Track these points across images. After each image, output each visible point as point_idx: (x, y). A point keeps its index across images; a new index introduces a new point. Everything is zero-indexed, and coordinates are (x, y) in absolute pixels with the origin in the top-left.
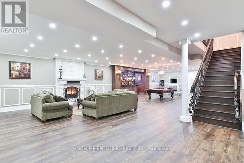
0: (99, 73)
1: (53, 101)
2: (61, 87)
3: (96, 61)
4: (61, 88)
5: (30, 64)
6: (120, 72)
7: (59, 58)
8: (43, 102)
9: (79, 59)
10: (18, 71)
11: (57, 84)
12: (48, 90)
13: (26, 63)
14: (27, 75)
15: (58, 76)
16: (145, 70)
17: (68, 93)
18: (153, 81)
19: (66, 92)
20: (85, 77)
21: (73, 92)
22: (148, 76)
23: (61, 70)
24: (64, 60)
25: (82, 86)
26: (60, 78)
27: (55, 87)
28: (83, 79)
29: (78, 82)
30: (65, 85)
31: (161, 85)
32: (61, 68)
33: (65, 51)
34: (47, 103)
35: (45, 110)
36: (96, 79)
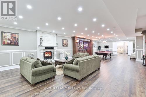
0: (65, 42)
1: (41, 65)
2: (41, 51)
3: (65, 33)
4: (42, 53)
5: (18, 34)
6: (78, 41)
7: (40, 31)
8: (32, 68)
9: (54, 31)
10: (9, 40)
11: (38, 50)
12: (32, 54)
13: (15, 34)
14: (16, 43)
15: (39, 43)
16: (91, 40)
17: (46, 56)
18: (95, 47)
19: (45, 55)
20: (57, 44)
21: (49, 55)
22: (93, 44)
23: (41, 39)
24: (43, 32)
25: (55, 50)
26: (41, 45)
27: (37, 51)
28: (56, 46)
29: (52, 48)
30: (44, 50)
31: (99, 49)
32: (41, 38)
33: (47, 24)
34: (36, 67)
35: (35, 74)
36: (63, 45)
